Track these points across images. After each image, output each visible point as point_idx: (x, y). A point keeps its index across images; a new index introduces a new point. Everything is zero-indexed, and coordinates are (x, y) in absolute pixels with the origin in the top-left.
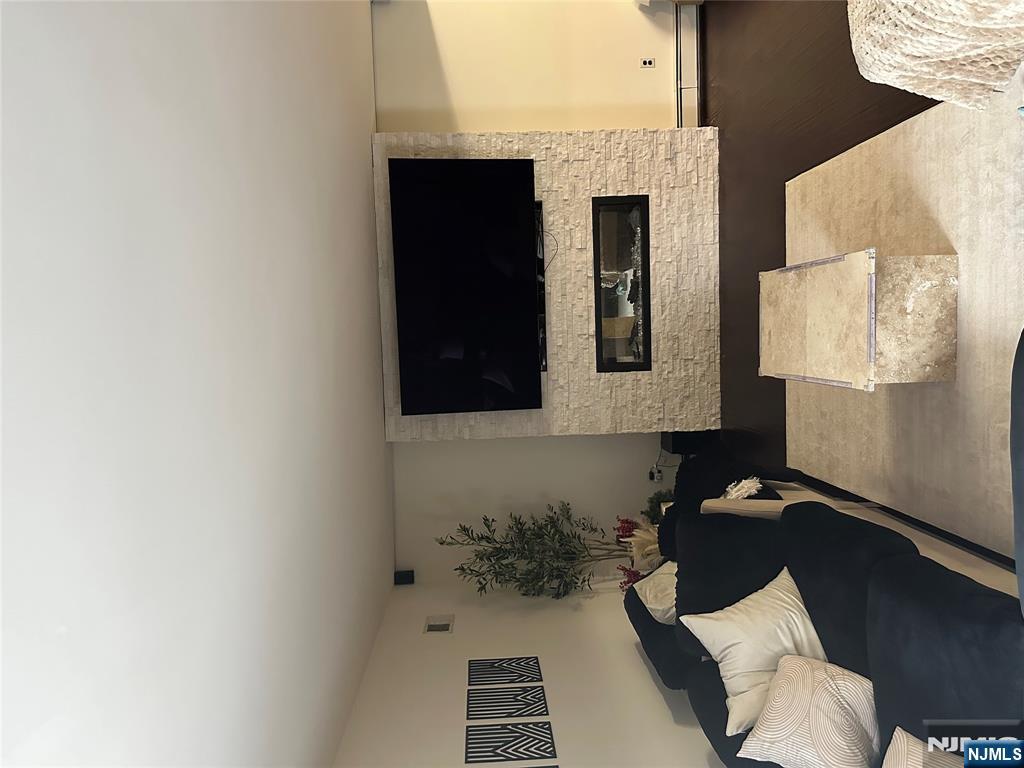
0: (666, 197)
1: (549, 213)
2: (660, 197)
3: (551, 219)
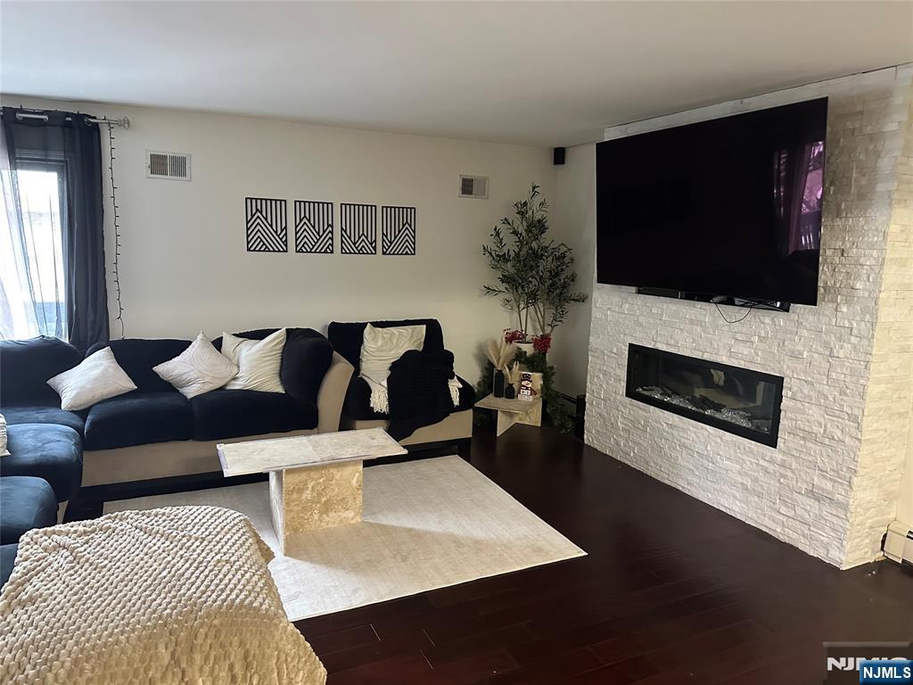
0: (771, 468)
1: (773, 320)
2: (772, 461)
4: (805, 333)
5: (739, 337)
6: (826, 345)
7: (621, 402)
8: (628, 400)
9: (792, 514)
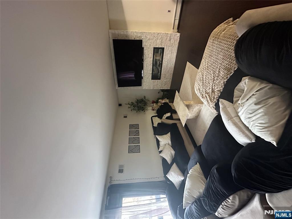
0: (167, 48)
1: (145, 50)
2: (166, 48)
3: (145, 51)
4: (146, 44)
5: (148, 56)
6: (148, 40)
7: (162, 80)
8: (161, 79)
9: (174, 44)
